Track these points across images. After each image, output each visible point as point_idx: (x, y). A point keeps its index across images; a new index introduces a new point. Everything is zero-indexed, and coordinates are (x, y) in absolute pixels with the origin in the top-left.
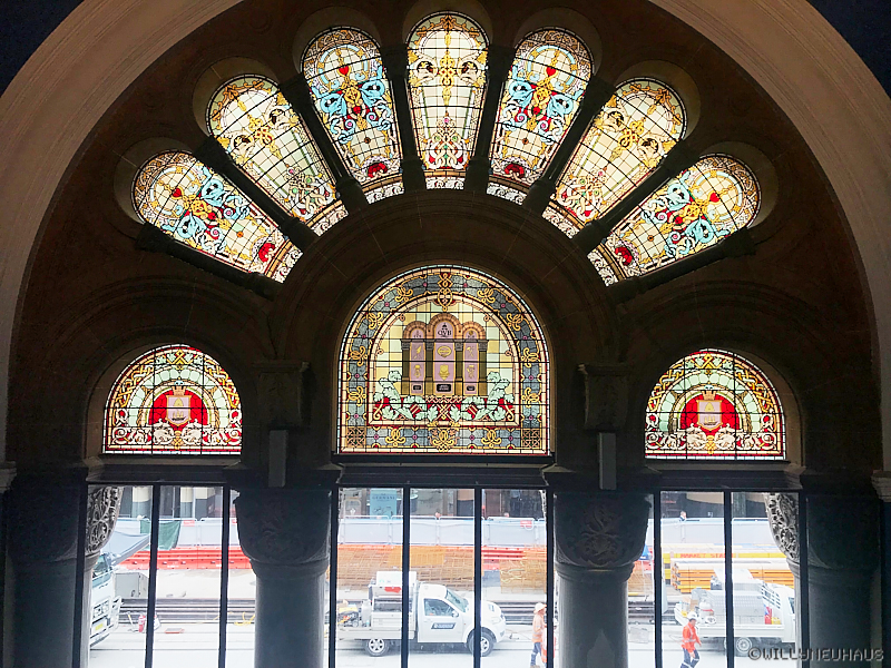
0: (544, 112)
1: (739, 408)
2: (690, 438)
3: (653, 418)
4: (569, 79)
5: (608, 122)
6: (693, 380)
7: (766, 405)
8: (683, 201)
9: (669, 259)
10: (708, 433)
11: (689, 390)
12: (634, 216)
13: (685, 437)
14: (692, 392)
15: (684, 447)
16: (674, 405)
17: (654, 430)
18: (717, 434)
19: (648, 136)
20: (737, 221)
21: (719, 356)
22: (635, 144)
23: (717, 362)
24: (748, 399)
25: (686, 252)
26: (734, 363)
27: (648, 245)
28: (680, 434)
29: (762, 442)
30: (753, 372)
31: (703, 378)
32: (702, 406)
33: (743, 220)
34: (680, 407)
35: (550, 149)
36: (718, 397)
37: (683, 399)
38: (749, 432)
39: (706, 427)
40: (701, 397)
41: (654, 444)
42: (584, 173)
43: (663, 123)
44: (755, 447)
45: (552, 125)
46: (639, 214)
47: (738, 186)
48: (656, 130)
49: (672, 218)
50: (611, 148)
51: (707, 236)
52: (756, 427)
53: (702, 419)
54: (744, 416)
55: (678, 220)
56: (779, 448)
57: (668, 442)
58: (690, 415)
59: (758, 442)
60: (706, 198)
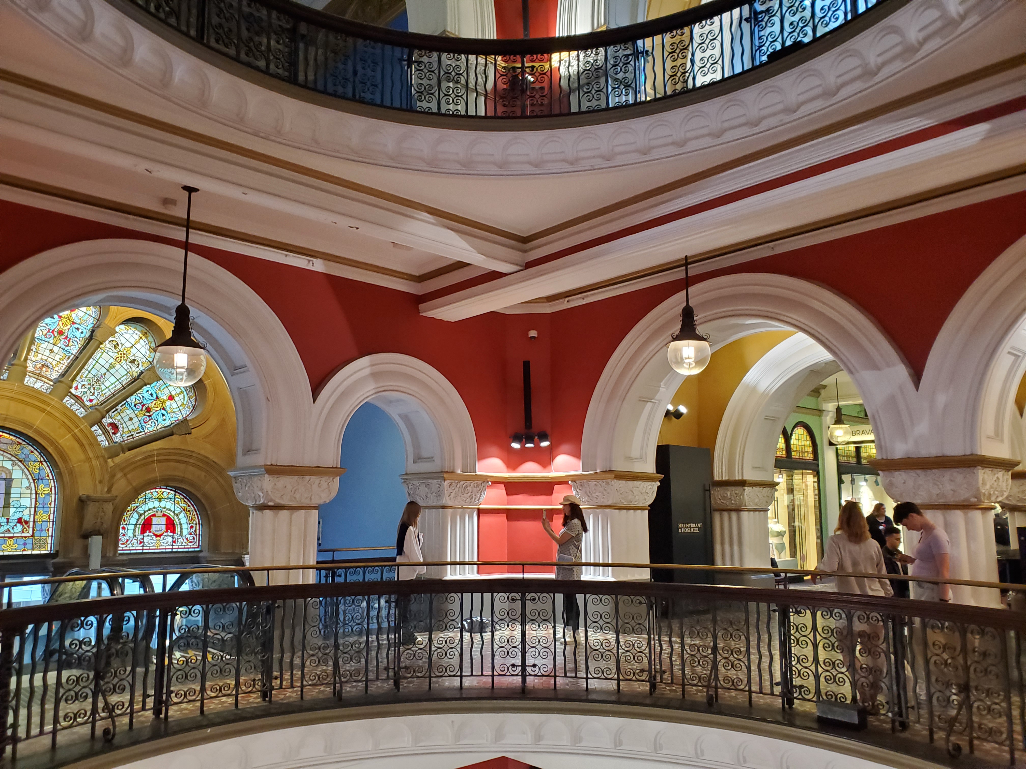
0: (66, 334)
1: (177, 521)
2: (146, 540)
3: (124, 528)
4: (84, 316)
5: (108, 346)
6: (150, 505)
7: (192, 519)
8: (152, 398)
9: (141, 432)
10: (157, 536)
11: (147, 511)
12: (121, 405)
13: (143, 539)
14: (149, 512)
15: (142, 544)
16: (138, 520)
17: (124, 535)
18: (162, 537)
19: (133, 358)
20: (183, 413)
21: (167, 490)
22: (124, 362)
23: (165, 494)
24: (182, 515)
25: (151, 429)
26: (175, 495)
27: (129, 423)
28: (140, 537)
29: (188, 540)
30: (186, 500)
31: (157, 504)
32: (154, 520)
33: (186, 412)
34: (141, 521)
35: (69, 358)
36: (164, 515)
37: (143, 516)
38: (181, 535)
39: (156, 533)
40: (154, 515)
41: (124, 544)
42: (90, 376)
43: (143, 351)
44: (184, 544)
45: (71, 343)
46: (125, 404)
47: (185, 392)
48: (138, 354)
49: (144, 408)
50: (110, 362)
51: (165, 420)
52: (185, 532)
53: (154, 528)
54: (179, 525)
55: (148, 410)
56: (197, 544)
57: (132, 542)
58: (146, 526)
59: (185, 540)
60: (165, 397)
